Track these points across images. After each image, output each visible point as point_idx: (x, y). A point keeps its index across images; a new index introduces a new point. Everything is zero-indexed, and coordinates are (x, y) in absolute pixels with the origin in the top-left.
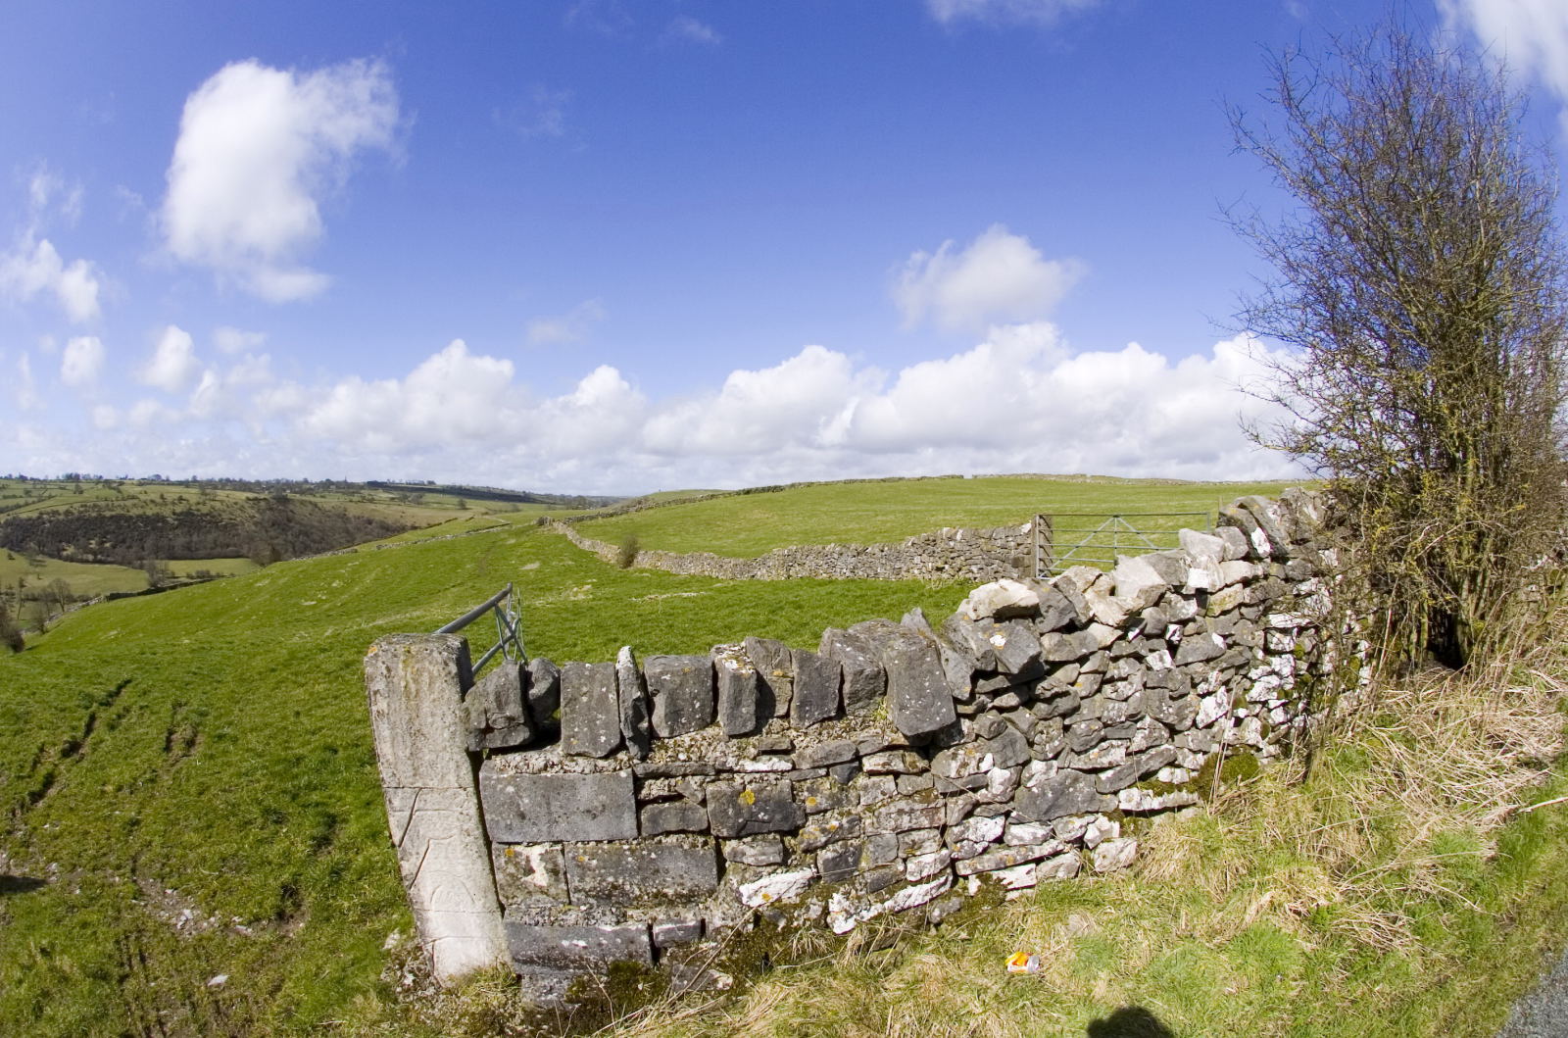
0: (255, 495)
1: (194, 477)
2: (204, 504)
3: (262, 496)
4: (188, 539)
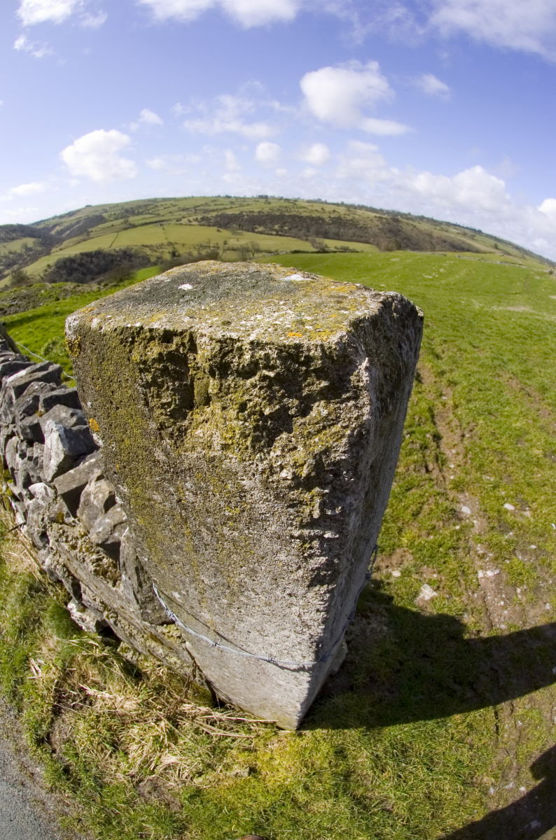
0: (380, 215)
2: (349, 215)
4: (337, 230)
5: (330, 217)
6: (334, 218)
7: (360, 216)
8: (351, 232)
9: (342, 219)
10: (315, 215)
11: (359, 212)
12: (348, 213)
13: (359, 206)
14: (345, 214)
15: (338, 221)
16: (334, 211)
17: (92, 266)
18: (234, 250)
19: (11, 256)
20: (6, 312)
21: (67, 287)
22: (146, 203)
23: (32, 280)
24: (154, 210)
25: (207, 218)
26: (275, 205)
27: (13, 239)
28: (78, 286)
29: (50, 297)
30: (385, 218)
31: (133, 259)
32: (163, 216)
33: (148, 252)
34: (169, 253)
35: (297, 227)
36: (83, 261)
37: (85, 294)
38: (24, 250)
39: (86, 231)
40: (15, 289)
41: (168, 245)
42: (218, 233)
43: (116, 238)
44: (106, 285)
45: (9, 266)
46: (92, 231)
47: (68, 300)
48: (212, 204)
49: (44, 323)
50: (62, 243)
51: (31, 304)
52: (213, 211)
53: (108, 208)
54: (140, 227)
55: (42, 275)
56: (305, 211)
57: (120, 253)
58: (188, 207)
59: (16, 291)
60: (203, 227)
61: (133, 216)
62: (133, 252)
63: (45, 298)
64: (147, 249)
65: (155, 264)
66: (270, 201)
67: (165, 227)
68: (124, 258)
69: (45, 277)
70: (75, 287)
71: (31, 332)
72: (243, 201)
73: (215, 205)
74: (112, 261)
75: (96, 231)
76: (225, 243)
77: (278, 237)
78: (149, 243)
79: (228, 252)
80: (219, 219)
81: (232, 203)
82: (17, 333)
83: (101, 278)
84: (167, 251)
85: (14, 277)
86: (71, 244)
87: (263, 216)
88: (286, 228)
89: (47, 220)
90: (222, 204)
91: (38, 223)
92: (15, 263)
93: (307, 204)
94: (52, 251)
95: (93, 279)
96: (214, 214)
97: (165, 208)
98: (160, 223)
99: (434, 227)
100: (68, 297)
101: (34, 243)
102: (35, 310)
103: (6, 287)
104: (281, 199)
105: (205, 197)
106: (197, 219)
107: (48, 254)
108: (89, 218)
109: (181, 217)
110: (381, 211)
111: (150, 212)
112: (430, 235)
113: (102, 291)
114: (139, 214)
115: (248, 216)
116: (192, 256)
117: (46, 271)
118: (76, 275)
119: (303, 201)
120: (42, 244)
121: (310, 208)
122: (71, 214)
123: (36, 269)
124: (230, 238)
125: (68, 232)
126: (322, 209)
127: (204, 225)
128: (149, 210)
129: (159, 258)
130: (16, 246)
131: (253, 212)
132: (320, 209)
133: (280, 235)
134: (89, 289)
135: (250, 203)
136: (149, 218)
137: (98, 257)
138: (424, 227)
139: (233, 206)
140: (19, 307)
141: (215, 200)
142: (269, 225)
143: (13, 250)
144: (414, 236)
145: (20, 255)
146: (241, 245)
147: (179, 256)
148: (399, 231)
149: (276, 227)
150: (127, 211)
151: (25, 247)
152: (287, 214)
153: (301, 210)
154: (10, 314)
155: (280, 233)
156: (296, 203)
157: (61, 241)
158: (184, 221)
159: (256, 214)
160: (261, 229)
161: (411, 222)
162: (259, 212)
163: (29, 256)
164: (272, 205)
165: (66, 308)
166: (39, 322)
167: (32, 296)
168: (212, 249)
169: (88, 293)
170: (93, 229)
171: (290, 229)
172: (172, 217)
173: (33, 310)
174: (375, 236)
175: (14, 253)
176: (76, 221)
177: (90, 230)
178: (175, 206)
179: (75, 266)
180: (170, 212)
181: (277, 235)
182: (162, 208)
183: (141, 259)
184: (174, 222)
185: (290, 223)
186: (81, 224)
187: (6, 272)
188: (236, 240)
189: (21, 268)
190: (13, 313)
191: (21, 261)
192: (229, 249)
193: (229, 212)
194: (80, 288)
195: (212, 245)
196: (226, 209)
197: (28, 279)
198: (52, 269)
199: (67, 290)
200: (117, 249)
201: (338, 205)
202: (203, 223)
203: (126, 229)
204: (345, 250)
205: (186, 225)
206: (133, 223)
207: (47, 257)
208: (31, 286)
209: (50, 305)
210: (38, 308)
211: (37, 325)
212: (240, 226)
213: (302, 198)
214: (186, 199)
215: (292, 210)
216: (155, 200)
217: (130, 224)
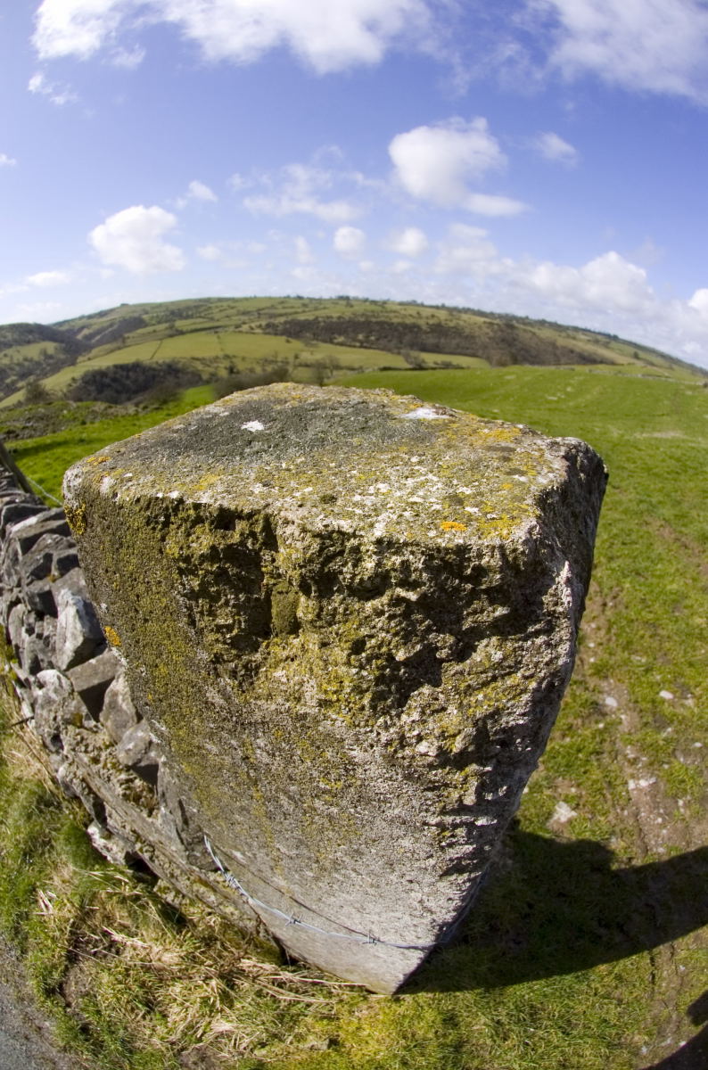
0: (491, 320)
2: (451, 321)
3: (495, 322)
4: (436, 341)
5: (427, 324)
6: (433, 325)
7: (465, 321)
8: (454, 342)
9: (442, 327)
10: (409, 321)
11: (465, 317)
12: (450, 317)
13: (464, 309)
14: (446, 320)
15: (438, 329)
16: (433, 316)
17: (128, 382)
18: (307, 366)
19: (26, 364)
20: (17, 435)
21: (96, 408)
22: (196, 304)
23: (52, 396)
24: (207, 313)
25: (274, 325)
26: (359, 309)
27: (29, 342)
28: (110, 407)
29: (75, 419)
30: (497, 324)
31: (180, 375)
32: (218, 320)
33: (200, 367)
34: (226, 368)
35: (386, 337)
36: (118, 376)
37: (119, 418)
38: (42, 358)
39: (121, 336)
40: (30, 406)
41: (224, 358)
42: (289, 345)
43: (159, 348)
44: (145, 408)
45: (23, 376)
46: (128, 338)
47: (97, 425)
48: (280, 306)
49: (65, 453)
50: (90, 352)
51: (51, 428)
52: (281, 315)
53: (149, 309)
54: (189, 336)
55: (65, 390)
56: (396, 317)
57: (164, 367)
58: (249, 309)
59: (31, 409)
60: (268, 337)
61: (180, 319)
62: (180, 366)
63: (68, 421)
64: (198, 363)
65: (208, 382)
66: (353, 303)
67: (221, 335)
68: (169, 373)
69: (68, 394)
70: (106, 409)
71: (48, 464)
72: (319, 302)
73: (284, 308)
74: (154, 377)
75: (133, 337)
76: (296, 357)
77: (362, 350)
78: (199, 355)
79: (300, 368)
80: (288, 326)
81: (305, 305)
82: (31, 464)
83: (139, 398)
84: (222, 366)
85: (29, 392)
86: (101, 353)
87: (343, 323)
88: (373, 338)
89: (73, 320)
90: (292, 307)
91: (61, 324)
92: (30, 374)
93: (399, 307)
94: (78, 361)
95: (129, 399)
96: (282, 320)
97: (221, 311)
98: (214, 329)
99: (557, 333)
100: (97, 421)
101: (56, 349)
102: (56, 435)
103: (20, 404)
104: (366, 300)
105: (270, 298)
106: (260, 326)
107: (73, 363)
108: (125, 320)
109: (239, 322)
110: (492, 315)
111: (202, 315)
112: (553, 345)
113: (141, 415)
114: (188, 317)
115: (325, 322)
116: (254, 372)
117: (70, 385)
118: (108, 393)
119: (393, 303)
120: (66, 351)
121: (403, 312)
122: (102, 314)
123: (57, 383)
124: (302, 351)
125: (98, 337)
126: (418, 313)
127: (269, 333)
128: (200, 313)
129: (213, 375)
130: (33, 351)
131: (331, 317)
132: (414, 313)
133: (366, 347)
134: (124, 412)
135: (328, 306)
136: (201, 323)
137: (136, 371)
138: (546, 334)
139: (307, 309)
140: (34, 430)
141: (284, 301)
142: (352, 335)
143: (29, 356)
144: (534, 345)
145: (38, 364)
146: (317, 361)
147: (238, 372)
148: (515, 340)
149: (361, 337)
150: (173, 313)
151: (44, 353)
152: (374, 320)
153: (392, 315)
154: (22, 438)
155: (365, 344)
156: (386, 306)
157: (88, 348)
158: (245, 328)
159: (334, 320)
160: (341, 339)
161: (529, 328)
162: (339, 318)
163: (49, 365)
164: (356, 308)
165: (94, 435)
166: (59, 451)
167: (52, 418)
168: (280, 364)
169: (123, 416)
170: (131, 335)
171: (378, 339)
172: (228, 323)
173: (52, 435)
174: (485, 347)
175: (31, 360)
176: (108, 323)
177: (126, 335)
178: (233, 308)
179: (107, 381)
180: (227, 317)
181: (361, 347)
182: (217, 310)
183: (190, 376)
184: (232, 329)
185: (378, 331)
186: (115, 327)
187: (20, 384)
188: (309, 353)
189: (38, 380)
190: (27, 438)
191: (38, 372)
192: (300, 365)
193: (302, 317)
194: (112, 410)
195: (279, 359)
196: (296, 313)
197: (47, 394)
198: (78, 384)
199: (97, 412)
200: (160, 361)
201: (437, 307)
202: (267, 331)
203: (171, 336)
204: (447, 366)
205: (247, 333)
206: (180, 329)
207: (72, 368)
208: (50, 404)
209: (74, 430)
210: (60, 432)
211: (56, 456)
212: (314, 334)
213: (392, 299)
214: (246, 299)
215: (381, 314)
216: (208, 300)
217: (177, 331)
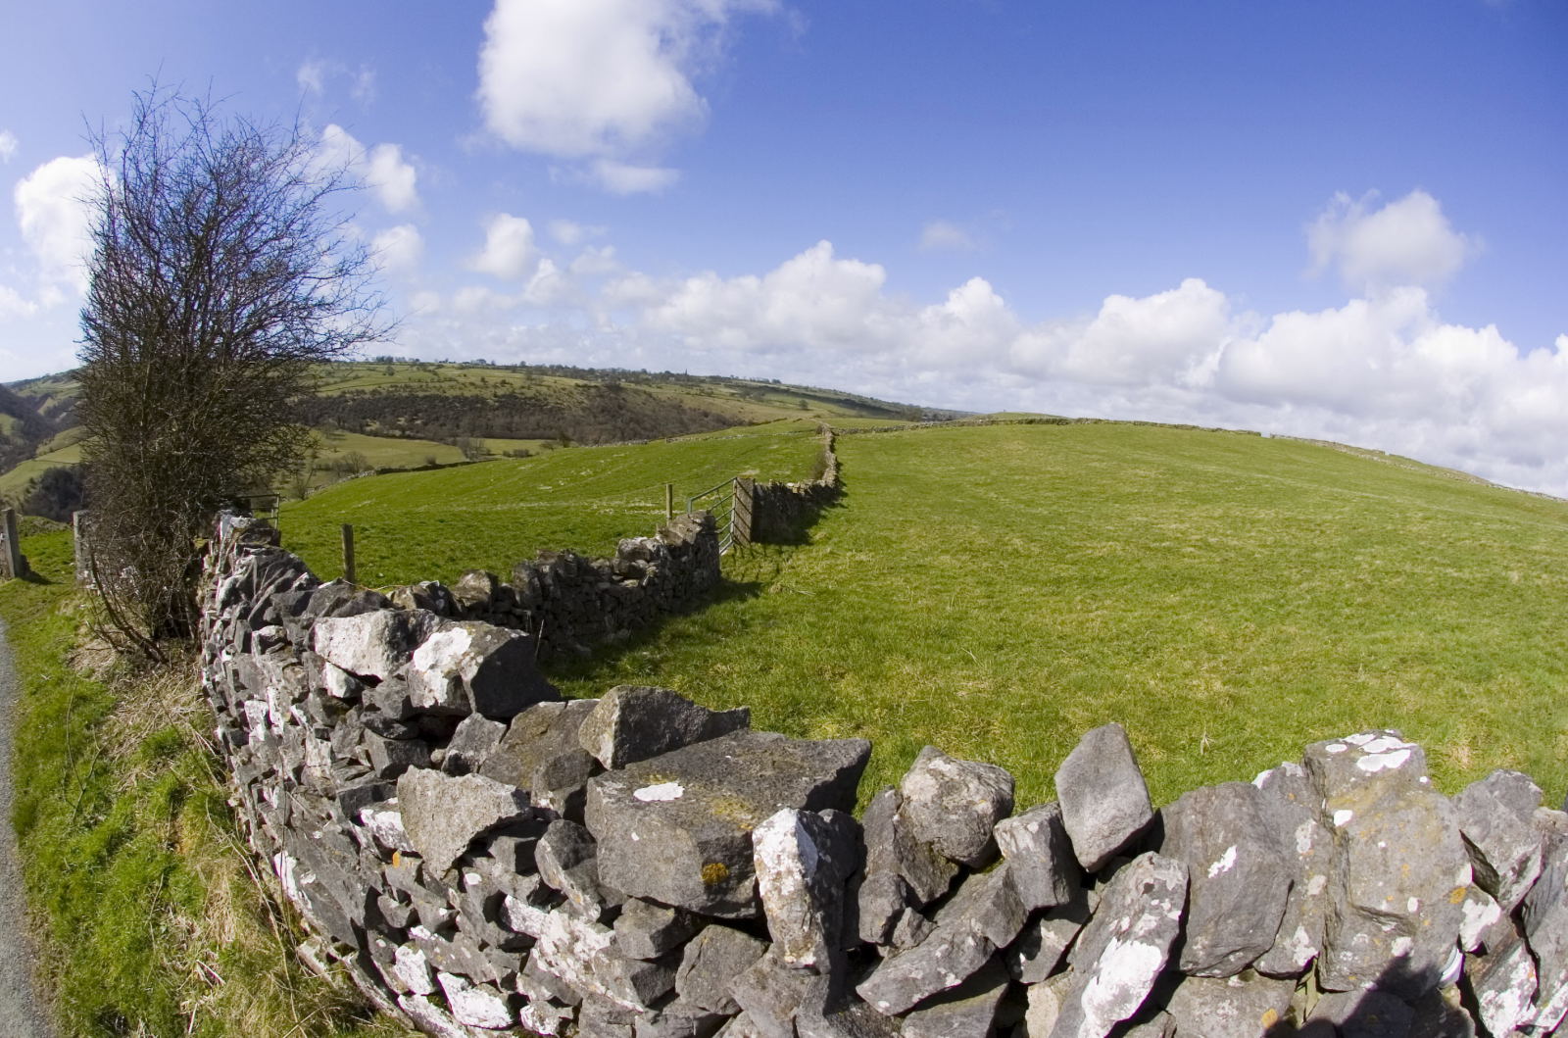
0: (585, 382)
1: (523, 363)
2: (529, 388)
3: (593, 384)
5: (495, 396)
6: (503, 396)
7: (549, 387)
8: (533, 420)
9: (516, 398)
10: (467, 394)
11: (548, 380)
12: (529, 382)
13: (552, 367)
14: (523, 387)
15: (511, 402)
16: (504, 383)
18: (328, 469)
26: (401, 377)
50: (52, 438)
56: (451, 387)
66: (396, 368)
76: (315, 456)
77: (404, 441)
79: (319, 473)
87: (378, 401)
88: (419, 422)
90: (313, 377)
93: (457, 372)
94: (38, 451)
104: (413, 363)
107: (32, 455)
115: (354, 400)
121: (462, 380)
124: (322, 446)
125: (63, 415)
126: (483, 380)
131: (363, 392)
132: (478, 381)
133: (409, 437)
135: (361, 374)
139: (332, 380)
142: (389, 418)
144: (650, 413)
146: (338, 460)
148: (621, 408)
149: (402, 421)
152: (421, 394)
153: (446, 385)
155: (408, 433)
156: (440, 371)
157: (52, 432)
159: (367, 396)
160: (375, 426)
161: (643, 388)
162: (374, 392)
164: (398, 376)
171: (425, 424)
181: (401, 437)
188: (332, 449)
193: (324, 393)
196: (318, 387)
201: (513, 369)
207: (31, 462)
212: (339, 420)
215: (430, 385)
